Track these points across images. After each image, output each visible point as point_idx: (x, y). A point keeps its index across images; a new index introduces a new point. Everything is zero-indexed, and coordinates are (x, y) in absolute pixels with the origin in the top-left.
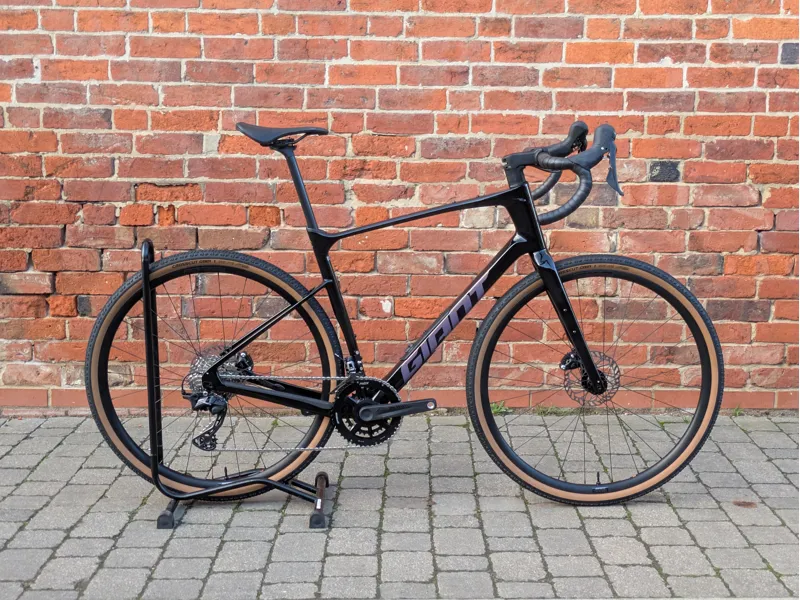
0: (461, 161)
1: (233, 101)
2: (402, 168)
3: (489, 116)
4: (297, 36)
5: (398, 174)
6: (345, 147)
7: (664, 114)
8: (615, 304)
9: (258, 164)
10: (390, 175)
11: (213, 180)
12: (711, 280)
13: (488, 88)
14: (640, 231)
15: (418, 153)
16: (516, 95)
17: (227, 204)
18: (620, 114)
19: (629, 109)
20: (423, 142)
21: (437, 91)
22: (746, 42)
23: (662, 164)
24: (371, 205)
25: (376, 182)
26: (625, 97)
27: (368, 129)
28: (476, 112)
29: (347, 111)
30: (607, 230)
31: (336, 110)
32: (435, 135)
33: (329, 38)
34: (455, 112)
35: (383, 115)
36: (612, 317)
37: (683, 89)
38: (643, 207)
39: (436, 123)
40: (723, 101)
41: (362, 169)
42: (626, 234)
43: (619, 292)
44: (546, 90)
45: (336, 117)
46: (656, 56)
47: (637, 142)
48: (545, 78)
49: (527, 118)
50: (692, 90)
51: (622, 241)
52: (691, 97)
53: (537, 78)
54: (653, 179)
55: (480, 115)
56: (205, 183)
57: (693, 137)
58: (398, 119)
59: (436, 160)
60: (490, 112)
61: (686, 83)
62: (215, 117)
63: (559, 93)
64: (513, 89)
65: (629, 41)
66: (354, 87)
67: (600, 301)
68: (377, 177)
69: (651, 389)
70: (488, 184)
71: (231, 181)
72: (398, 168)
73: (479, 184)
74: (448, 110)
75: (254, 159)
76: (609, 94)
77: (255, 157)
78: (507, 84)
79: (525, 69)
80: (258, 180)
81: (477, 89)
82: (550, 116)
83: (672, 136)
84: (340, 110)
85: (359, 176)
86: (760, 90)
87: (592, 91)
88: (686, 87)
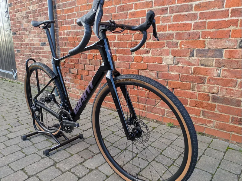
0: (164, 41)
3: (174, 24)
4: (121, 5)
5: (145, 46)
6: (132, 38)
8: (217, 97)
9: (112, 43)
13: (174, 14)
14: (232, 69)
15: (151, 39)
16: (184, 15)
18: (227, 19)
19: (231, 17)
21: (157, 17)
24: (138, 56)
26: (230, 11)
28: (170, 23)
30: (216, 68)
33: (129, 4)
36: (216, 102)
38: (234, 59)
39: (157, 29)
41: (136, 44)
42: (225, 70)
43: (219, 93)
44: (195, 12)
47: (234, 31)
48: (195, 8)
49: (187, 24)
51: (223, 73)
53: (192, 8)
54: (240, 47)
55: (171, 24)
59: (156, 41)
60: (174, 23)
63: (201, 13)
64: (183, 14)
66: (135, 18)
67: (211, 95)
69: (230, 133)
70: (172, 49)
73: (169, 49)
74: (161, 23)
78: (181, 12)
79: (187, 5)
80: (112, 48)
81: (170, 15)
82: (196, 22)
87: (215, 10)
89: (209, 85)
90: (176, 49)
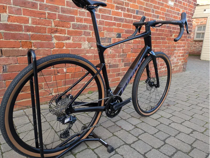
0: (81, 30)
1: (12, 3)
2: (68, 31)
3: (87, 19)
5: (67, 33)
6: (52, 24)
7: (119, 23)
8: (111, 65)
9: (23, 27)
10: (64, 33)
11: (6, 32)
12: (125, 59)
14: (115, 49)
15: (71, 27)
17: (13, 40)
18: (112, 22)
19: (114, 21)
20: (73, 24)
21: (76, 10)
22: (131, 8)
23: (119, 34)
24: (60, 42)
25: (61, 35)
26: (113, 18)
27: (58, 19)
28: (85, 17)
29: (52, 12)
30: (109, 49)
31: (48, 11)
32: (75, 23)
34: (80, 17)
35: (62, 15)
36: (110, 68)
37: (122, 17)
39: (75, 19)
40: (128, 21)
41: (57, 31)
42: (113, 49)
43: (111, 62)
44: (99, 14)
45: (49, 14)
46: (118, 9)
47: (115, 28)
48: (99, 10)
50: (123, 18)
51: (112, 51)
52: (123, 19)
54: (117, 37)
56: (3, 32)
57: (123, 28)
58: (66, 17)
59: (76, 30)
61: (123, 16)
62: (5, 8)
63: (102, 15)
65: (114, 4)
66: (53, 5)
67: (108, 64)
68: (61, 34)
70: (88, 37)
71: (14, 32)
72: (67, 31)
73: (86, 37)
74: (78, 16)
75: (22, 25)
76: (110, 17)
77: (22, 24)
80: (24, 33)
81: (85, 11)
82: (100, 20)
83: (120, 28)
84: (49, 12)
85: (56, 33)
86: (133, 19)
87: (108, 15)
88: (123, 17)
89: (107, 59)
90: (90, 37)
